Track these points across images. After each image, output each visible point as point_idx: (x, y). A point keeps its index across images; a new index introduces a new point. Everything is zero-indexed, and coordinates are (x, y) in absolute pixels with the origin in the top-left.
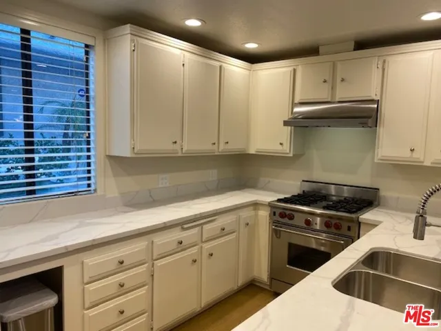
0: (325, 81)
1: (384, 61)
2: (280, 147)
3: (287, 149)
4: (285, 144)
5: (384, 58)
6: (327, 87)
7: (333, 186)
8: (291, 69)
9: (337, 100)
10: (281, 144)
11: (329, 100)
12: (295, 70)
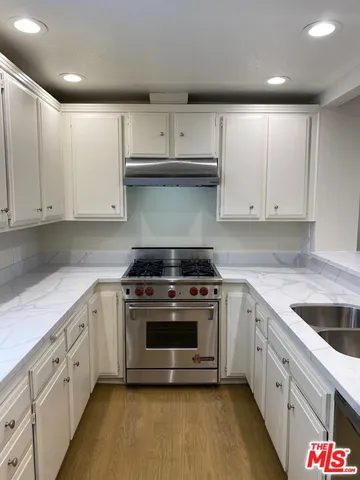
0: (162, 135)
1: (222, 119)
2: (112, 211)
3: (120, 212)
4: (117, 207)
5: (221, 115)
6: (164, 141)
7: (173, 251)
8: (119, 115)
9: (176, 156)
10: (113, 207)
11: (167, 156)
12: (123, 118)
